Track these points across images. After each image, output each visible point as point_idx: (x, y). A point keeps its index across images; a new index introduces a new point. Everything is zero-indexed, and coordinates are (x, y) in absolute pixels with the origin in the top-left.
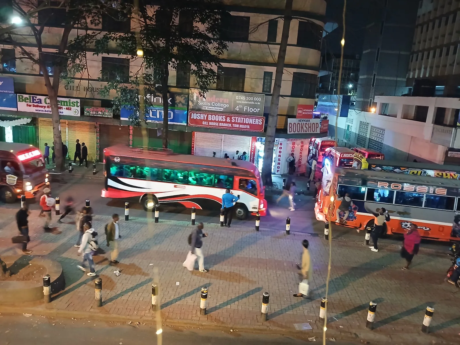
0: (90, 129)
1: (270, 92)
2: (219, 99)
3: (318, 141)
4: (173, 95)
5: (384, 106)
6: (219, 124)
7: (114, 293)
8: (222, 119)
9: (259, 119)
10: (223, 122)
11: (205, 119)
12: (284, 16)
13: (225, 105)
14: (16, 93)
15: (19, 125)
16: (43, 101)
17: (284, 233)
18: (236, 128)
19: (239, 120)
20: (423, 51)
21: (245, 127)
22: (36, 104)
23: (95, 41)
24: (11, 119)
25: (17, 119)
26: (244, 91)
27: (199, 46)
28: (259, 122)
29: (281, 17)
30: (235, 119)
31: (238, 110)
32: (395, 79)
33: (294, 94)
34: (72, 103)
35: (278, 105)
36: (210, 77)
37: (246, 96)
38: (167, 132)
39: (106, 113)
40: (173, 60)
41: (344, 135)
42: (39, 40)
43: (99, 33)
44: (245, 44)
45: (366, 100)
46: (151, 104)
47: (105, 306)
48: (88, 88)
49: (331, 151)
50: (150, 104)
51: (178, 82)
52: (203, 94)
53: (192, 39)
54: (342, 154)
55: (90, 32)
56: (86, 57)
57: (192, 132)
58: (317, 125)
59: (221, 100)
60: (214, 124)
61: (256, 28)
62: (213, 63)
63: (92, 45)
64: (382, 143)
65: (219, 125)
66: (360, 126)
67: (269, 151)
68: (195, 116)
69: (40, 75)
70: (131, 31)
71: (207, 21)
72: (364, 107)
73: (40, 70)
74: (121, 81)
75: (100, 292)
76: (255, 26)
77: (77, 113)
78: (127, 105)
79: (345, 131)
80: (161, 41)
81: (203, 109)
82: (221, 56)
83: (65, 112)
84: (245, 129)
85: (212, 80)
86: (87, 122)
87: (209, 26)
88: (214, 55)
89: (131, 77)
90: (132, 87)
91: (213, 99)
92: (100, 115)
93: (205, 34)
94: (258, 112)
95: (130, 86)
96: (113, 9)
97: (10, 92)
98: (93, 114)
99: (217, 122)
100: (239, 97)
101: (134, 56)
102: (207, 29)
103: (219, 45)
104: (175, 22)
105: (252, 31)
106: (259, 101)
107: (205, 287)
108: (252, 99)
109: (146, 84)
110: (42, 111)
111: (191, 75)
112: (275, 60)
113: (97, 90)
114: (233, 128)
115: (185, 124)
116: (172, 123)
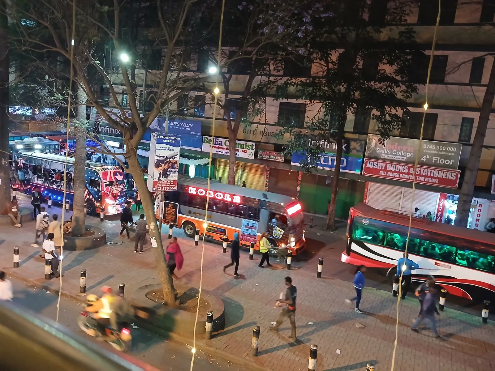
0: (261, 171)
1: (469, 141)
2: (402, 148)
4: (348, 141)
6: (399, 175)
7: (270, 345)
8: (404, 169)
9: (452, 173)
10: (405, 173)
11: (383, 168)
13: (408, 154)
14: (202, 135)
15: (201, 163)
16: (223, 144)
17: (479, 320)
18: (421, 181)
19: (426, 172)
21: (432, 180)
22: (217, 146)
23: (275, 87)
24: (196, 158)
25: (201, 158)
26: (435, 139)
27: (384, 90)
28: (452, 176)
29: (491, 54)
30: (420, 171)
31: (425, 160)
34: (248, 146)
35: (480, 157)
36: (394, 123)
37: (436, 145)
38: (338, 180)
39: (278, 158)
40: (355, 105)
42: (227, 87)
43: (281, 79)
44: (440, 86)
46: (323, 151)
47: (260, 357)
48: (264, 132)
51: (355, 127)
52: (383, 142)
53: (377, 83)
55: (272, 79)
56: (265, 103)
57: (366, 182)
59: (405, 148)
60: (393, 174)
61: (456, 68)
62: (398, 108)
63: (273, 91)
65: (399, 176)
67: (463, 212)
68: (371, 164)
69: (224, 119)
70: (312, 75)
71: (396, 63)
73: (225, 114)
74: (297, 126)
75: (258, 340)
76: (455, 65)
77: (251, 156)
78: (299, 150)
80: (343, 86)
81: (382, 157)
82: (408, 101)
83: (241, 154)
84: (432, 183)
85: (396, 126)
86: (259, 165)
87: (397, 67)
88: (401, 99)
89: (307, 123)
90: (307, 132)
91: (394, 147)
92: (272, 158)
93: (393, 76)
94: (451, 164)
95: (304, 131)
96: (300, 55)
97: (198, 134)
98: (265, 158)
99: (397, 172)
100: (427, 146)
101: (312, 101)
102: (395, 71)
103: (407, 88)
104: (359, 64)
105: (450, 72)
106: (453, 152)
107: (371, 365)
108: (444, 148)
109: (321, 129)
110: (222, 152)
111: (371, 121)
112: (480, 105)
113: (272, 134)
114: (417, 180)
115: (359, 173)
116: (344, 171)
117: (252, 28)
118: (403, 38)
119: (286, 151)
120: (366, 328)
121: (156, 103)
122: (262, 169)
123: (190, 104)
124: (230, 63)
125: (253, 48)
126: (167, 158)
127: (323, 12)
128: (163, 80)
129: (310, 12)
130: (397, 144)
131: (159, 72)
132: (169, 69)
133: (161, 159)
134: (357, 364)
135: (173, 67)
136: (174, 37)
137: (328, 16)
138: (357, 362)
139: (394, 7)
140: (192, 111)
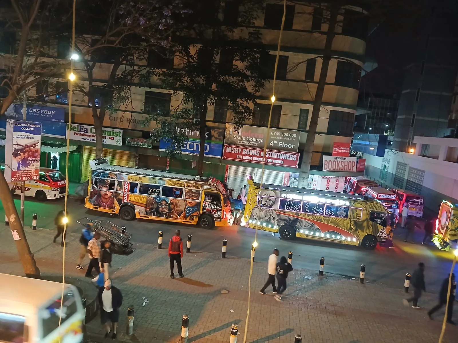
0: (130, 158)
1: (306, 128)
2: (254, 135)
3: (354, 179)
4: (209, 129)
5: (425, 147)
6: (253, 158)
8: (256, 153)
9: (293, 155)
10: (257, 157)
11: (240, 153)
12: (323, 56)
13: (259, 140)
14: (65, 122)
15: (66, 151)
16: (89, 131)
17: (317, 273)
18: (269, 162)
19: (273, 155)
21: (279, 162)
22: (82, 133)
23: (140, 75)
24: (60, 146)
25: (65, 146)
26: (280, 127)
27: (237, 84)
28: (293, 158)
29: (320, 57)
31: (272, 145)
32: (437, 120)
33: (330, 131)
34: (115, 133)
35: (314, 141)
36: (246, 114)
37: (281, 132)
38: (202, 163)
39: (147, 144)
40: (212, 96)
41: (380, 175)
42: (90, 75)
43: (145, 69)
44: (282, 82)
45: (404, 140)
46: (190, 137)
48: (131, 119)
49: (367, 191)
51: (215, 117)
52: (237, 130)
53: (231, 77)
54: (379, 195)
55: (136, 68)
56: (131, 91)
57: (226, 165)
58: (354, 163)
59: (256, 135)
60: (248, 158)
61: (295, 67)
62: (249, 101)
63: (137, 80)
64: (422, 185)
65: (253, 159)
66: (397, 166)
68: (229, 150)
69: (88, 106)
70: (174, 67)
71: (246, 60)
72: (402, 147)
73: (89, 102)
74: (162, 114)
76: (294, 65)
77: (119, 143)
78: (165, 138)
79: (381, 171)
80: (201, 78)
81: (238, 143)
82: (257, 94)
83: (108, 141)
84: (279, 164)
85: (248, 117)
86: (127, 152)
87: (248, 64)
88: (251, 93)
89: (172, 110)
90: (172, 121)
91: (248, 134)
92: (141, 145)
93: (244, 72)
94: (292, 148)
95: (169, 119)
96: (163, 47)
97: (60, 121)
98: (133, 144)
99: (251, 156)
100: (274, 133)
101: (176, 91)
102: (246, 67)
103: (256, 84)
104: (216, 60)
105: (290, 70)
106: (294, 138)
108: (287, 135)
109: (185, 118)
110: (88, 139)
111: (228, 111)
112: (313, 98)
113: (139, 122)
114: (267, 162)
115: (220, 157)
116: (207, 156)
117: (114, 18)
118: (252, 39)
119: (152, 138)
120: (229, 293)
121: (11, 89)
122: (130, 156)
123: (51, 90)
124: (93, 50)
125: (117, 38)
126: (27, 146)
127: (183, 8)
128: (18, 66)
129: (171, 7)
131: (13, 56)
132: (25, 53)
133: (20, 147)
135: (30, 51)
136: (29, 20)
137: (187, 12)
139: (244, 10)
140: (53, 98)
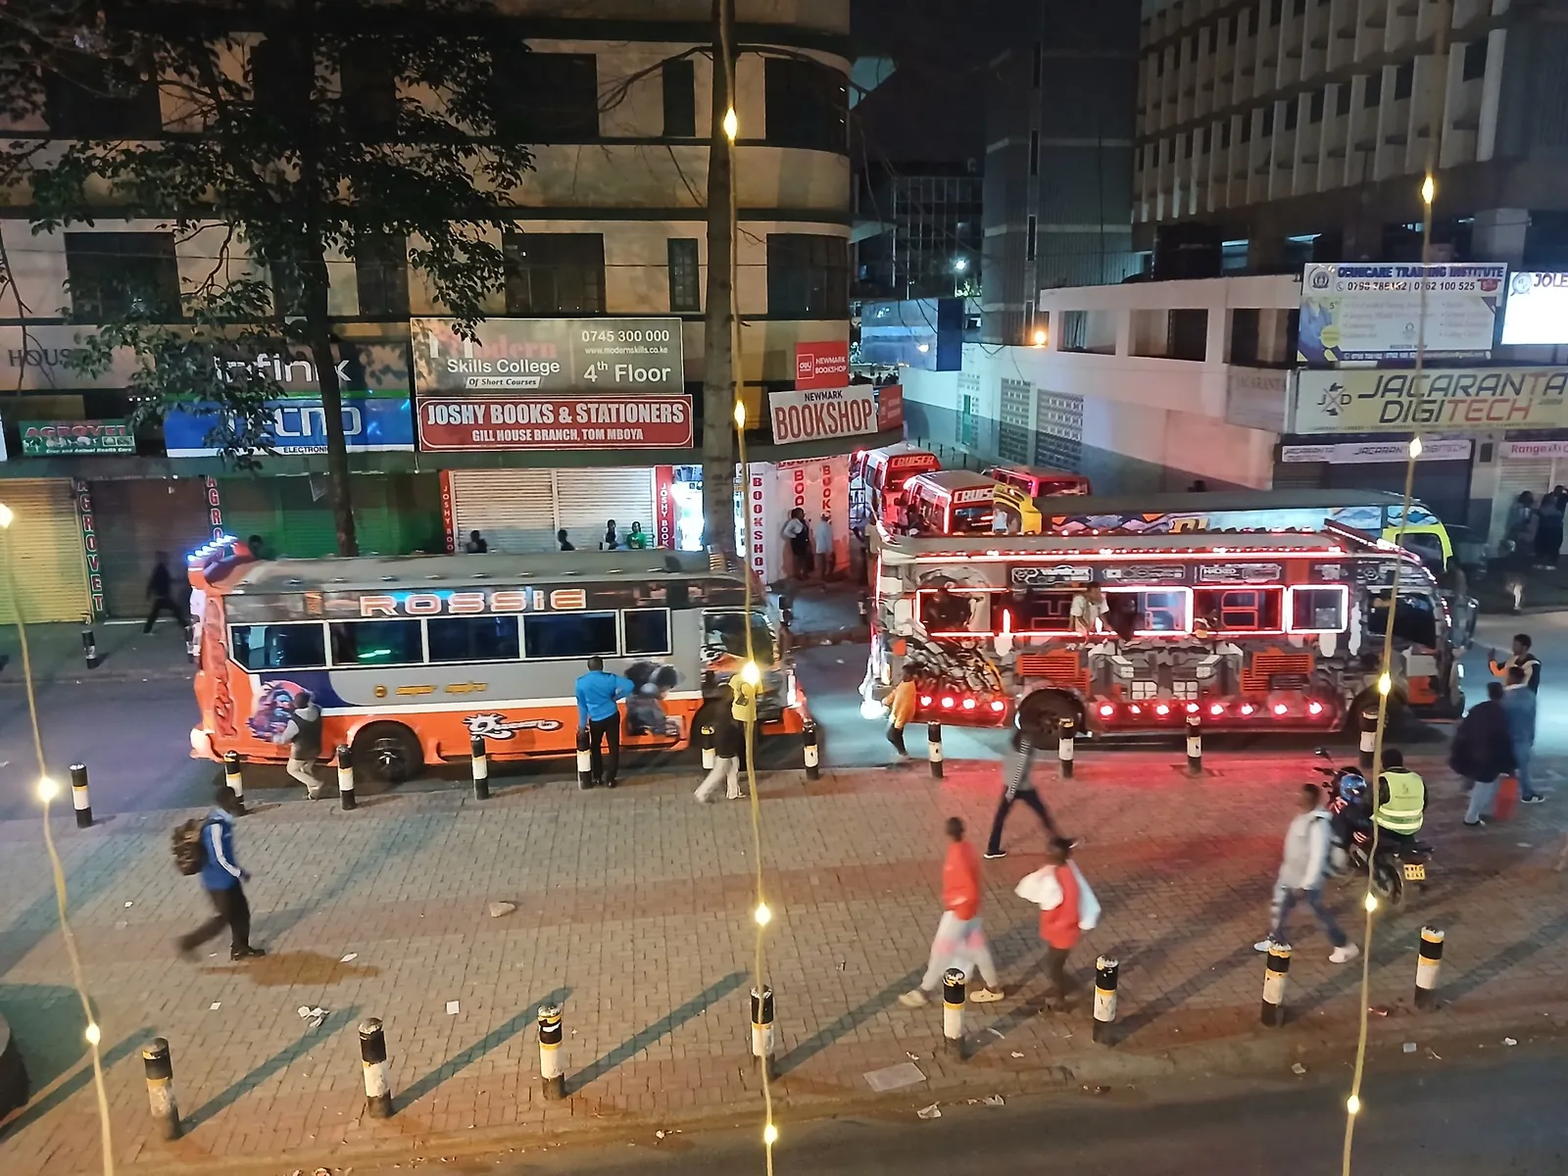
0: (53, 501)
1: (697, 307)
2: (521, 349)
3: (878, 457)
4: (352, 350)
5: (1073, 321)
6: (532, 433)
7: (222, 1083)
8: (542, 414)
9: (672, 404)
10: (547, 426)
11: (481, 421)
12: (711, 45)
13: (545, 368)
17: (799, 777)
18: (595, 441)
19: (604, 413)
20: (1170, 133)
21: (627, 434)
23: (26, 175)
26: (609, 311)
28: (673, 414)
29: (702, 50)
30: (588, 411)
31: (594, 378)
32: (1097, 229)
33: (779, 309)
35: (729, 349)
36: (483, 271)
37: (616, 328)
38: (346, 480)
39: (110, 440)
40: (345, 224)
41: (958, 429)
44: (588, 149)
45: (1013, 307)
46: (279, 389)
48: (27, 353)
49: (920, 487)
50: (272, 388)
51: (363, 302)
53: (401, 146)
54: (957, 494)
57: (439, 471)
58: (866, 404)
59: (529, 349)
60: (515, 435)
61: (619, 92)
62: (486, 222)
64: (1079, 444)
65: (533, 437)
66: (1004, 393)
67: (719, 507)
68: (438, 415)
70: (167, 128)
71: (447, 80)
72: (1011, 332)
74: (151, 315)
75: (168, 1086)
76: (615, 84)
78: (189, 402)
79: (958, 417)
80: (289, 159)
81: (468, 386)
82: (513, 196)
84: (627, 441)
85: (492, 281)
86: (39, 481)
88: (487, 193)
89: (190, 297)
90: (199, 334)
91: (499, 349)
92: (85, 446)
93: (447, 123)
94: (664, 379)
95: (188, 333)
98: (55, 448)
99: (525, 427)
100: (591, 335)
101: (189, 223)
102: (450, 106)
103: (500, 158)
104: (328, 87)
105: (607, 104)
106: (662, 343)
107: (551, 1005)
108: (638, 335)
109: (250, 319)
111: (410, 272)
112: (700, 200)
113: (60, 358)
114: (586, 442)
115: (411, 447)
116: (360, 448)
120: (521, 908)
122: (54, 495)
130: (503, 339)
134: (514, 1019)
138: (513, 1016)
